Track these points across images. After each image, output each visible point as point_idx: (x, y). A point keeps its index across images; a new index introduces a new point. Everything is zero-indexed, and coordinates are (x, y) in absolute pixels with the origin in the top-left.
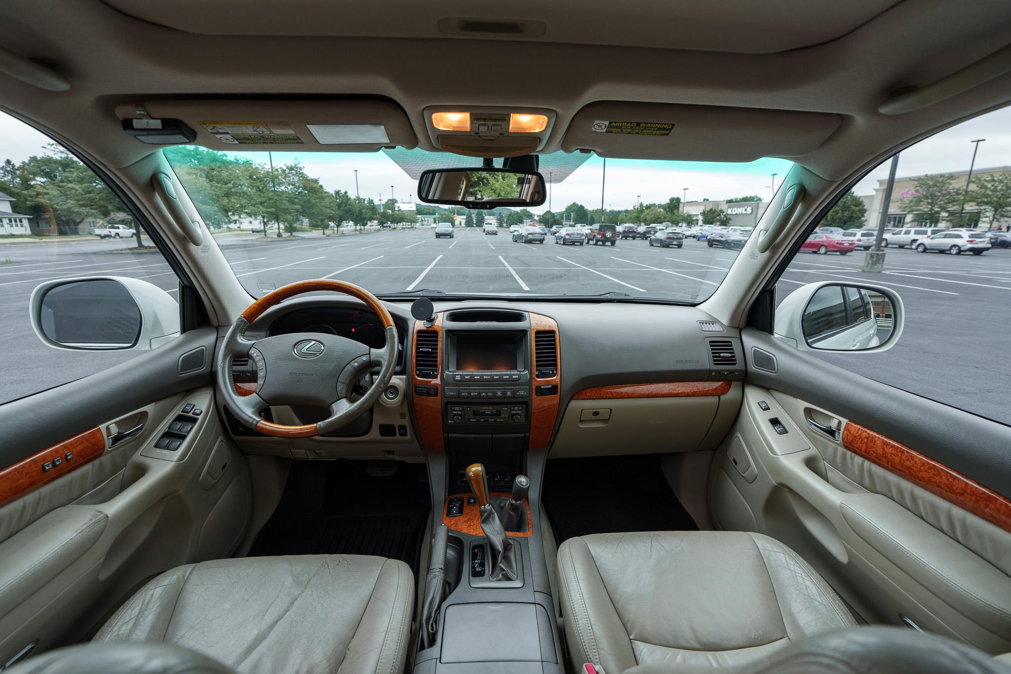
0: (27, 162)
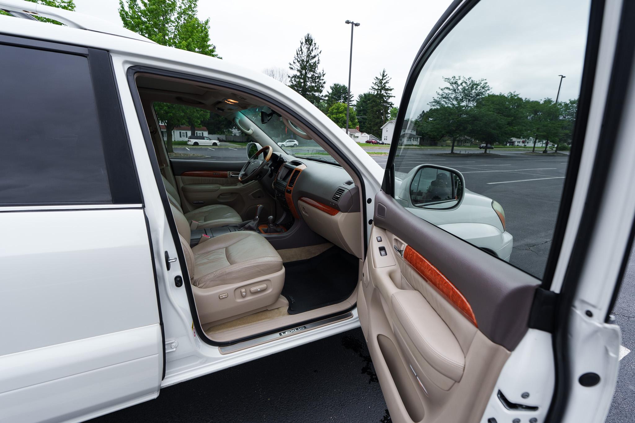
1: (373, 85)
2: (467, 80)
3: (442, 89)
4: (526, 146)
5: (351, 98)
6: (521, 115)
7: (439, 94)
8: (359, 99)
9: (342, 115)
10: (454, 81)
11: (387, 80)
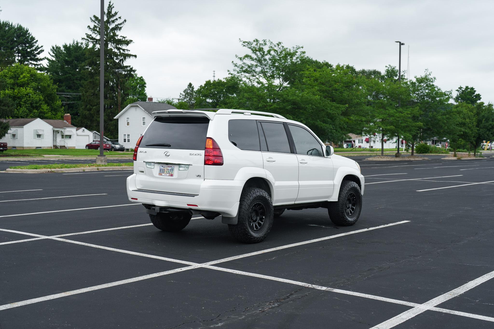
0: (203, 86)
1: (90, 32)
2: (275, 46)
3: (241, 59)
4: (372, 147)
5: (39, 53)
6: (358, 101)
7: (236, 66)
8: (53, 56)
9: (26, 90)
10: (257, 47)
11: (117, 23)
